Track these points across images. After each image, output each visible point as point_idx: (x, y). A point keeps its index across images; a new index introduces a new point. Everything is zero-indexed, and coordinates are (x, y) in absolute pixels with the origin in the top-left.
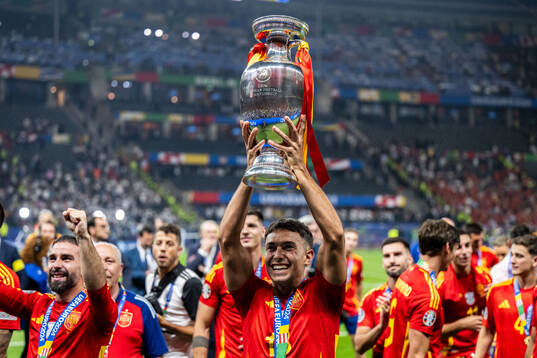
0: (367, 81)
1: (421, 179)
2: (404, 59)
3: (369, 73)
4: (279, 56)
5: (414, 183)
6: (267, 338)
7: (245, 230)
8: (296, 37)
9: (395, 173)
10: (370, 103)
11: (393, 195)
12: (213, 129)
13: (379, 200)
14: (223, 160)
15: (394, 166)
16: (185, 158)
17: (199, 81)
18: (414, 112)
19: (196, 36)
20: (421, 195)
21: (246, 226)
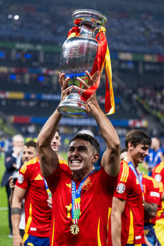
0: (125, 48)
1: (158, 109)
2: (148, 34)
3: (125, 42)
4: (87, 35)
5: (154, 112)
6: (67, 207)
7: (54, 140)
8: (98, 24)
9: (141, 106)
10: (126, 62)
11: (140, 119)
12: (27, 76)
13: (131, 122)
14: (33, 96)
15: (141, 101)
16: (9, 95)
17: (18, 46)
18: (153, 67)
19: (17, 17)
20: (157, 120)
21: (55, 138)
